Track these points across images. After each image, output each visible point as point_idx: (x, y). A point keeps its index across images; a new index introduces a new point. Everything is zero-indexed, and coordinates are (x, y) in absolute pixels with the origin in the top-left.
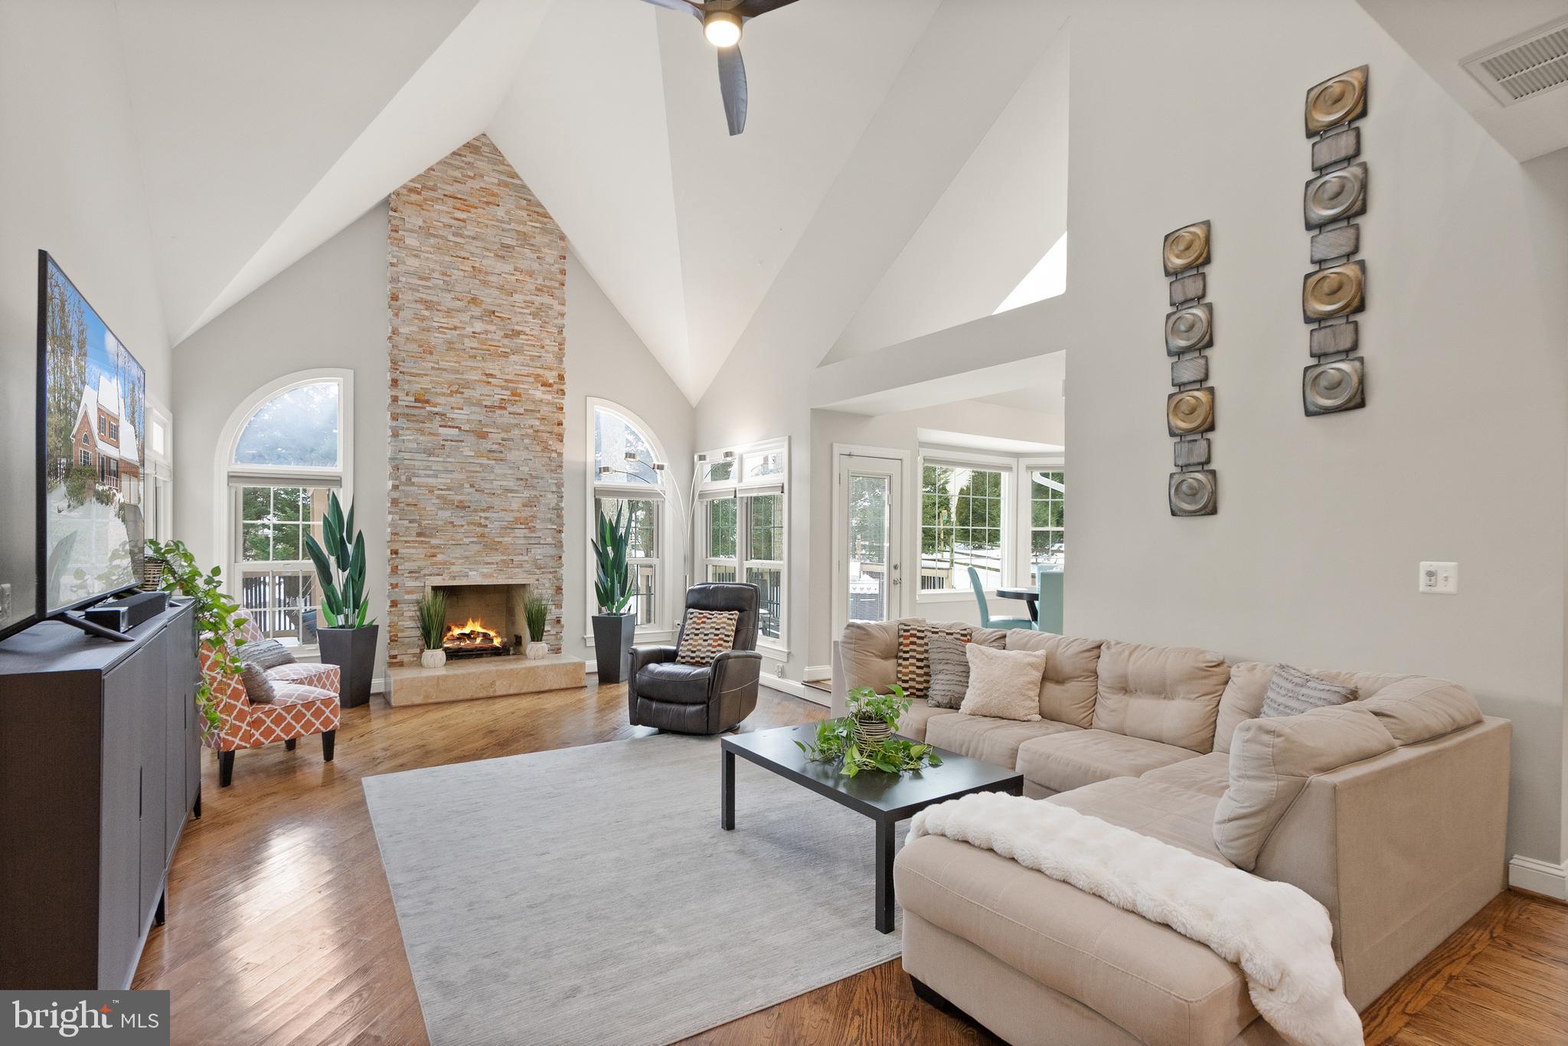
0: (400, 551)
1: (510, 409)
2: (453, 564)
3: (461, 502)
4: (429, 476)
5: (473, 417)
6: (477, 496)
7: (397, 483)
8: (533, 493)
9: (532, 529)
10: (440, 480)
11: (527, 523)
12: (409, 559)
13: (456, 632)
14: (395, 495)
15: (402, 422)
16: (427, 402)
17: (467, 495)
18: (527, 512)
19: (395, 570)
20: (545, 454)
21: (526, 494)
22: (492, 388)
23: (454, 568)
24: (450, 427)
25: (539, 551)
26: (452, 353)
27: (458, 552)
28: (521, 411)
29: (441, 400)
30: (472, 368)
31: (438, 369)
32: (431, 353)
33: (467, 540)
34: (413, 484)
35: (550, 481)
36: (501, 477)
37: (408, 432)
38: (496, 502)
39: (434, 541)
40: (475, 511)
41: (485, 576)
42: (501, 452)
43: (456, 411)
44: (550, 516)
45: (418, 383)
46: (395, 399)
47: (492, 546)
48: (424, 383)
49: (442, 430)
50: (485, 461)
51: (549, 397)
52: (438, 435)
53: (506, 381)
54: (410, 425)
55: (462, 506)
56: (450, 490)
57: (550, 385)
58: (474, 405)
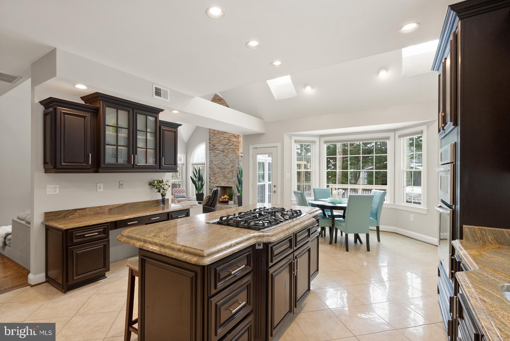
0: (211, 178)
1: (229, 145)
2: (219, 181)
3: (220, 167)
4: (215, 162)
5: (223, 148)
6: (223, 166)
7: (210, 164)
8: (233, 164)
9: (233, 173)
10: (217, 163)
11: (232, 172)
12: (212, 180)
13: (223, 197)
14: (210, 166)
15: (211, 151)
16: (214, 146)
17: (221, 166)
18: (232, 169)
19: (210, 182)
20: (236, 154)
21: (232, 165)
22: (225, 140)
23: (219, 182)
24: (218, 151)
25: (235, 179)
26: (218, 134)
27: (220, 178)
28: (231, 144)
29: (217, 145)
30: (222, 136)
31: (216, 138)
32: (215, 135)
33: (221, 176)
34: (212, 164)
35: (237, 161)
36: (227, 161)
37: (212, 153)
38: (226, 167)
39: (216, 176)
40: (223, 169)
41: (224, 184)
42: (227, 155)
43: (219, 147)
44: (236, 170)
45: (213, 142)
46: (210, 146)
47: (225, 177)
48: (214, 142)
49: (217, 152)
50: (224, 157)
51: (236, 140)
52: (216, 153)
53: (228, 138)
54: (212, 151)
55: (220, 168)
56: (218, 165)
57: (237, 137)
58: (222, 145)
